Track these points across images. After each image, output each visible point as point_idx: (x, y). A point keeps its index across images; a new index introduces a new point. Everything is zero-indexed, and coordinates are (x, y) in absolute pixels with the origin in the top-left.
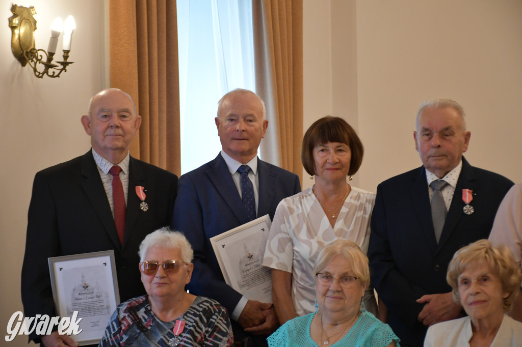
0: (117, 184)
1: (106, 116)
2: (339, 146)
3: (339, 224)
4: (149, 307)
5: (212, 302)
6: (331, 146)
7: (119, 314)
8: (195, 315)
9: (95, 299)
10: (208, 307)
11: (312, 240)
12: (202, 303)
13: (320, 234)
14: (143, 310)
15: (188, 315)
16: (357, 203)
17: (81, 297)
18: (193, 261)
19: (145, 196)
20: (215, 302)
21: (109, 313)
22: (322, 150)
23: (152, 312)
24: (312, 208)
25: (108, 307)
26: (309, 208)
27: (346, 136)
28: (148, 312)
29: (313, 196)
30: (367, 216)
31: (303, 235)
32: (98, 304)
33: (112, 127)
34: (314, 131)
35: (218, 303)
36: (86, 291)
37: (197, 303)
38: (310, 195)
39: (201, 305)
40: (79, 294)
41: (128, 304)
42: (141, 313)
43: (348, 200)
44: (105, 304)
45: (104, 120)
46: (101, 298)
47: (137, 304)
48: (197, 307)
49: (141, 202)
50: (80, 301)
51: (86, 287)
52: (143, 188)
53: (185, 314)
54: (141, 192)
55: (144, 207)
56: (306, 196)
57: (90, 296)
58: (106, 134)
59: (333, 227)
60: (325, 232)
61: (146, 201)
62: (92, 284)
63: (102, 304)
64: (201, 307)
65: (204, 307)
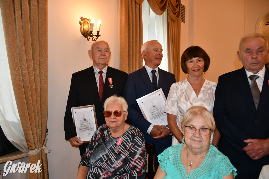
0: (101, 78)
1: (100, 51)
2: (199, 59)
3: (201, 95)
4: (109, 129)
5: (136, 129)
6: (195, 59)
7: (97, 131)
8: (128, 136)
9: (89, 124)
10: (134, 132)
11: (187, 102)
12: (131, 130)
13: (191, 99)
14: (107, 131)
15: (125, 135)
16: (208, 86)
17: (83, 123)
18: (128, 110)
19: (112, 82)
20: (137, 130)
21: (94, 130)
22: (191, 62)
23: (109, 132)
24: (187, 87)
25: (93, 128)
26: (186, 88)
27: (202, 55)
28: (108, 132)
29: (188, 82)
30: (214, 92)
31: (183, 99)
32: (90, 127)
33: (102, 55)
34: (186, 53)
35: (139, 130)
36: (85, 121)
37: (129, 129)
38: (186, 81)
39: (131, 131)
40: (83, 122)
41: (101, 127)
42: (105, 132)
43: (204, 85)
44: (92, 126)
45: (99, 52)
46: (91, 124)
47: (105, 127)
48: (129, 132)
49: (110, 84)
50: (83, 125)
51: (85, 119)
52: (112, 79)
53: (123, 135)
54: (110, 80)
55: (111, 86)
56: (184, 82)
57: (86, 123)
58: (99, 58)
59: (197, 96)
60: (194, 99)
61: (112, 84)
62: (87, 118)
63: (91, 126)
64: (131, 132)
65: (132, 132)
